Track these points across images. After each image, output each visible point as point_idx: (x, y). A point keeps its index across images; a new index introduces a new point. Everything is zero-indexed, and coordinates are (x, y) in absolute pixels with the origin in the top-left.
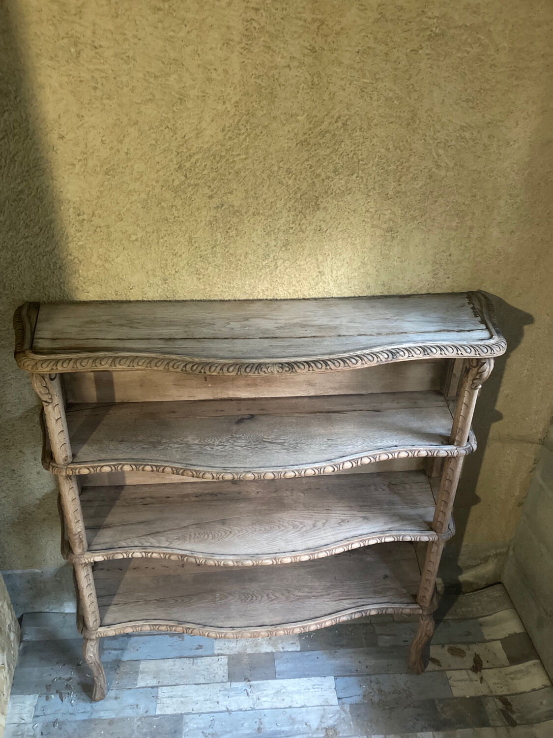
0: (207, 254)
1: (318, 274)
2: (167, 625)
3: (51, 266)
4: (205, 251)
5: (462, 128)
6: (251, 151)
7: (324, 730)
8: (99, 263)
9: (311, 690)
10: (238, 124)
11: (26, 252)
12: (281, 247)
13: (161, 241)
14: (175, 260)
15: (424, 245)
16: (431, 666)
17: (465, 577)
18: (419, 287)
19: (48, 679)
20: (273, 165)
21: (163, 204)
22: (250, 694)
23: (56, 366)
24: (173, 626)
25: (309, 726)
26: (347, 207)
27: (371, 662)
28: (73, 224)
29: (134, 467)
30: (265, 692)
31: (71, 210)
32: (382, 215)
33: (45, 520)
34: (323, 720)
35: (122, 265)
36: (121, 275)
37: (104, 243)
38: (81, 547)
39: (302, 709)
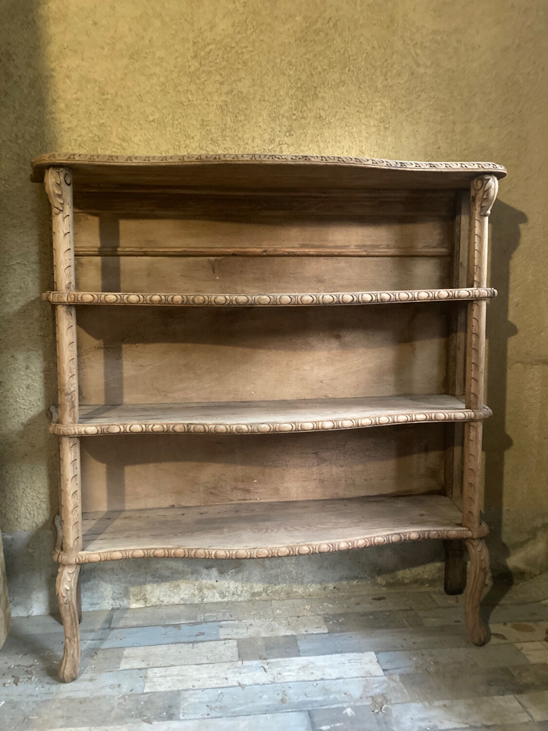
5: (434, 32)
6: (257, 44)
7: (370, 699)
9: (347, 664)
10: (245, 21)
12: (286, 132)
13: (176, 122)
15: (414, 136)
16: (494, 640)
17: (514, 561)
19: (4, 666)
20: (276, 57)
21: (179, 88)
22: (267, 670)
24: (171, 549)
25: (350, 695)
26: (342, 97)
32: (374, 107)
34: (367, 690)
37: (123, 122)
38: (72, 415)
39: (338, 681)
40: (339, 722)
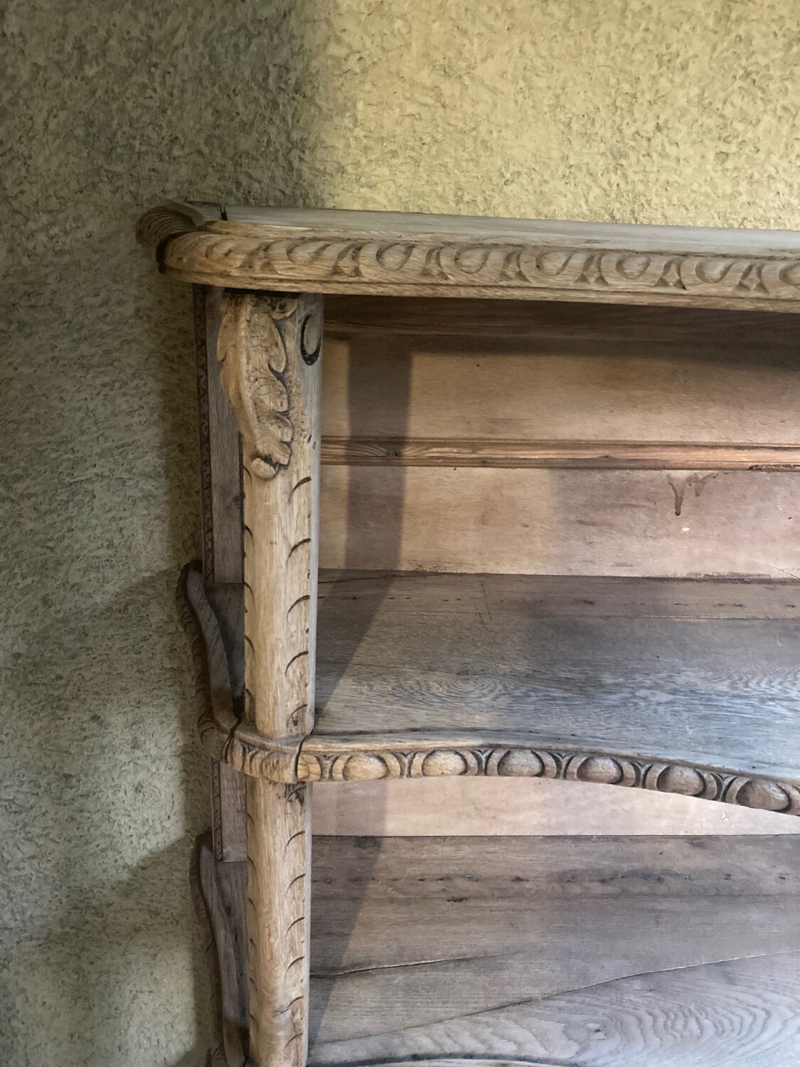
0: (767, 67)
3: (271, 81)
4: (765, 53)
8: (425, 77)
11: (194, 18)
14: (663, 82)
23: (354, 258)
33: (137, 930)
35: (494, 91)
36: (482, 128)
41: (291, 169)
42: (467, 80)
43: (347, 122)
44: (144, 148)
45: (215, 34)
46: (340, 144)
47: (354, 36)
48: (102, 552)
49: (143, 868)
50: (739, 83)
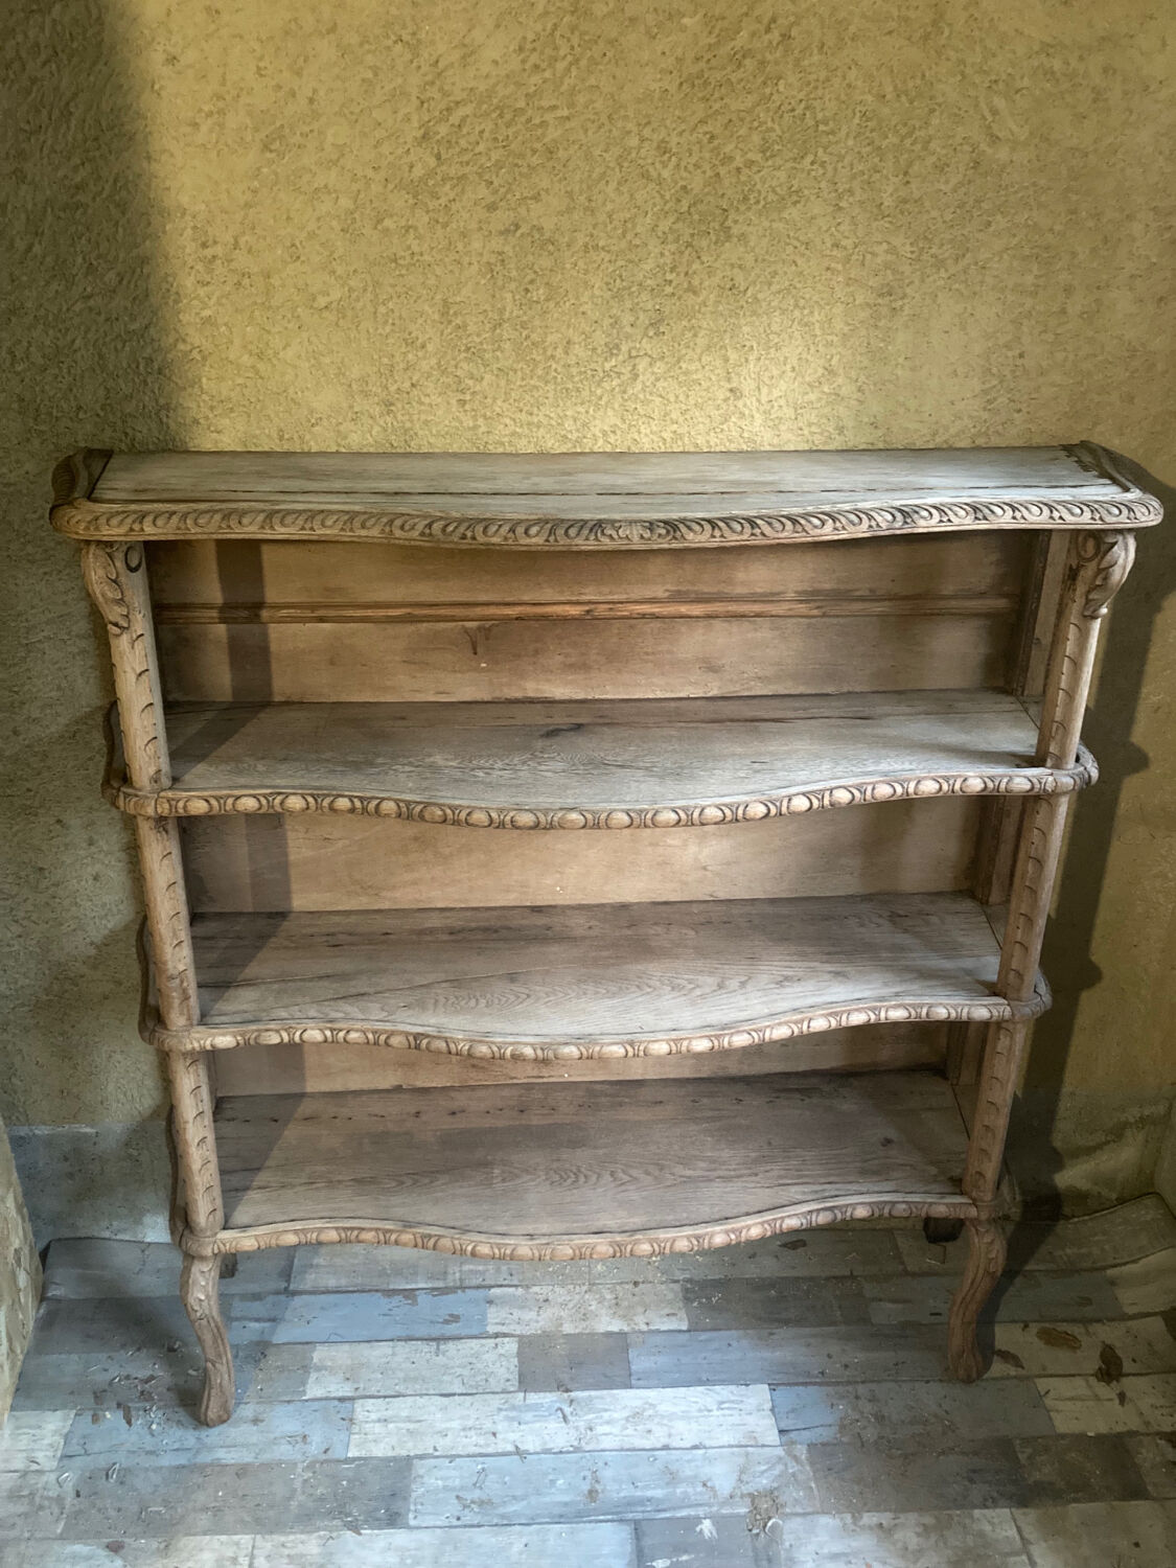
0: (481, 343)
1: (728, 394)
2: (377, 1230)
3: (141, 368)
4: (478, 335)
5: (1046, 49)
6: (581, 99)
7: (748, 1500)
8: (246, 360)
9: (715, 1413)
10: (552, 34)
11: (86, 333)
12: (647, 328)
13: (382, 309)
14: (410, 356)
15: (963, 328)
16: (998, 1368)
17: (1070, 1177)
18: (953, 431)
19: (101, 1378)
20: (629, 132)
21: (388, 223)
22: (570, 1418)
23: (141, 522)
24: (391, 1231)
25: (712, 1488)
26: (792, 234)
27: (858, 1357)
28: (192, 268)
29: (310, 799)
30: (606, 1415)
31: (189, 231)
32: (869, 256)
33: (106, 998)
34: (745, 1477)
35: (295, 367)
36: (291, 391)
37: (257, 313)
38: (185, 1011)
39: (694, 1452)
40: (686, 1552)
41: (161, 422)
42: (275, 362)
43: (196, 390)
44: (60, 414)
45: (101, 341)
46: (193, 405)
47: (196, 338)
48: (53, 694)
49: (106, 945)
50: (464, 355)
